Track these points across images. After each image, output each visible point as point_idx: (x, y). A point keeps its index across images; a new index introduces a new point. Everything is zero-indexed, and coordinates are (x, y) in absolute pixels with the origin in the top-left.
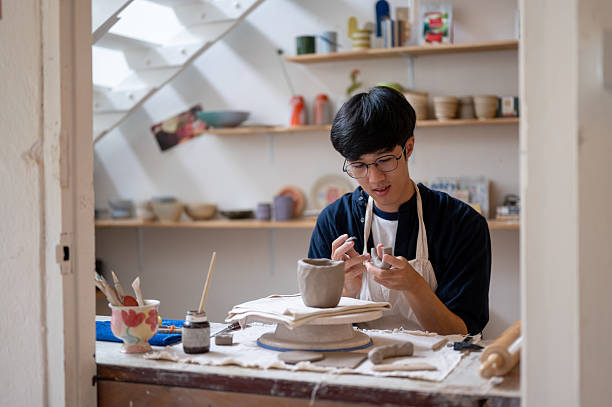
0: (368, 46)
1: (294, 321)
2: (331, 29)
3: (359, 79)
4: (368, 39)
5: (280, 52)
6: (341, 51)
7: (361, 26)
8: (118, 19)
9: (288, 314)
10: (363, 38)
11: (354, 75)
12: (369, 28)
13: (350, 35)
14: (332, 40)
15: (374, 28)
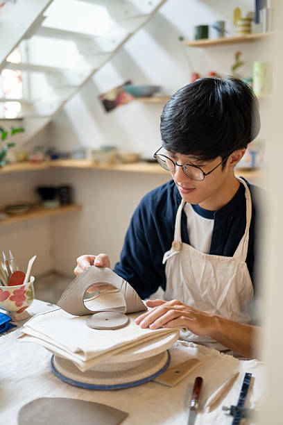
0: (249, 31)
1: (85, 362)
2: (221, 18)
3: (242, 59)
4: (249, 26)
5: (181, 39)
6: (228, 36)
7: (244, 15)
8: (45, 17)
9: (80, 352)
10: (245, 25)
11: (238, 55)
12: (250, 17)
13: (235, 23)
14: (221, 28)
15: (253, 17)
